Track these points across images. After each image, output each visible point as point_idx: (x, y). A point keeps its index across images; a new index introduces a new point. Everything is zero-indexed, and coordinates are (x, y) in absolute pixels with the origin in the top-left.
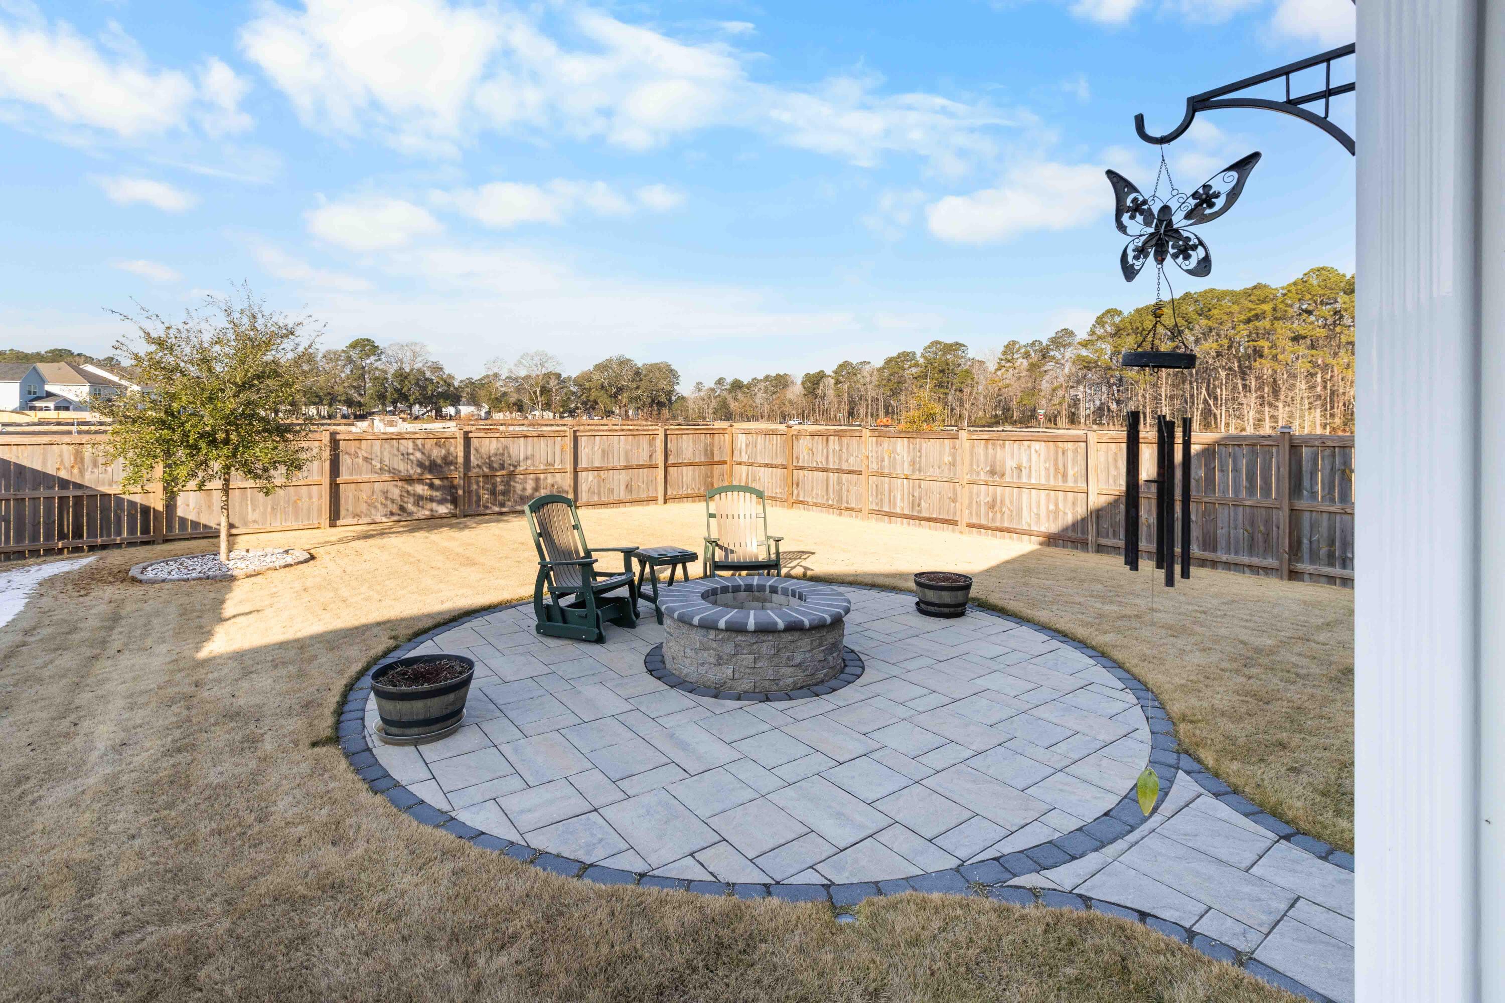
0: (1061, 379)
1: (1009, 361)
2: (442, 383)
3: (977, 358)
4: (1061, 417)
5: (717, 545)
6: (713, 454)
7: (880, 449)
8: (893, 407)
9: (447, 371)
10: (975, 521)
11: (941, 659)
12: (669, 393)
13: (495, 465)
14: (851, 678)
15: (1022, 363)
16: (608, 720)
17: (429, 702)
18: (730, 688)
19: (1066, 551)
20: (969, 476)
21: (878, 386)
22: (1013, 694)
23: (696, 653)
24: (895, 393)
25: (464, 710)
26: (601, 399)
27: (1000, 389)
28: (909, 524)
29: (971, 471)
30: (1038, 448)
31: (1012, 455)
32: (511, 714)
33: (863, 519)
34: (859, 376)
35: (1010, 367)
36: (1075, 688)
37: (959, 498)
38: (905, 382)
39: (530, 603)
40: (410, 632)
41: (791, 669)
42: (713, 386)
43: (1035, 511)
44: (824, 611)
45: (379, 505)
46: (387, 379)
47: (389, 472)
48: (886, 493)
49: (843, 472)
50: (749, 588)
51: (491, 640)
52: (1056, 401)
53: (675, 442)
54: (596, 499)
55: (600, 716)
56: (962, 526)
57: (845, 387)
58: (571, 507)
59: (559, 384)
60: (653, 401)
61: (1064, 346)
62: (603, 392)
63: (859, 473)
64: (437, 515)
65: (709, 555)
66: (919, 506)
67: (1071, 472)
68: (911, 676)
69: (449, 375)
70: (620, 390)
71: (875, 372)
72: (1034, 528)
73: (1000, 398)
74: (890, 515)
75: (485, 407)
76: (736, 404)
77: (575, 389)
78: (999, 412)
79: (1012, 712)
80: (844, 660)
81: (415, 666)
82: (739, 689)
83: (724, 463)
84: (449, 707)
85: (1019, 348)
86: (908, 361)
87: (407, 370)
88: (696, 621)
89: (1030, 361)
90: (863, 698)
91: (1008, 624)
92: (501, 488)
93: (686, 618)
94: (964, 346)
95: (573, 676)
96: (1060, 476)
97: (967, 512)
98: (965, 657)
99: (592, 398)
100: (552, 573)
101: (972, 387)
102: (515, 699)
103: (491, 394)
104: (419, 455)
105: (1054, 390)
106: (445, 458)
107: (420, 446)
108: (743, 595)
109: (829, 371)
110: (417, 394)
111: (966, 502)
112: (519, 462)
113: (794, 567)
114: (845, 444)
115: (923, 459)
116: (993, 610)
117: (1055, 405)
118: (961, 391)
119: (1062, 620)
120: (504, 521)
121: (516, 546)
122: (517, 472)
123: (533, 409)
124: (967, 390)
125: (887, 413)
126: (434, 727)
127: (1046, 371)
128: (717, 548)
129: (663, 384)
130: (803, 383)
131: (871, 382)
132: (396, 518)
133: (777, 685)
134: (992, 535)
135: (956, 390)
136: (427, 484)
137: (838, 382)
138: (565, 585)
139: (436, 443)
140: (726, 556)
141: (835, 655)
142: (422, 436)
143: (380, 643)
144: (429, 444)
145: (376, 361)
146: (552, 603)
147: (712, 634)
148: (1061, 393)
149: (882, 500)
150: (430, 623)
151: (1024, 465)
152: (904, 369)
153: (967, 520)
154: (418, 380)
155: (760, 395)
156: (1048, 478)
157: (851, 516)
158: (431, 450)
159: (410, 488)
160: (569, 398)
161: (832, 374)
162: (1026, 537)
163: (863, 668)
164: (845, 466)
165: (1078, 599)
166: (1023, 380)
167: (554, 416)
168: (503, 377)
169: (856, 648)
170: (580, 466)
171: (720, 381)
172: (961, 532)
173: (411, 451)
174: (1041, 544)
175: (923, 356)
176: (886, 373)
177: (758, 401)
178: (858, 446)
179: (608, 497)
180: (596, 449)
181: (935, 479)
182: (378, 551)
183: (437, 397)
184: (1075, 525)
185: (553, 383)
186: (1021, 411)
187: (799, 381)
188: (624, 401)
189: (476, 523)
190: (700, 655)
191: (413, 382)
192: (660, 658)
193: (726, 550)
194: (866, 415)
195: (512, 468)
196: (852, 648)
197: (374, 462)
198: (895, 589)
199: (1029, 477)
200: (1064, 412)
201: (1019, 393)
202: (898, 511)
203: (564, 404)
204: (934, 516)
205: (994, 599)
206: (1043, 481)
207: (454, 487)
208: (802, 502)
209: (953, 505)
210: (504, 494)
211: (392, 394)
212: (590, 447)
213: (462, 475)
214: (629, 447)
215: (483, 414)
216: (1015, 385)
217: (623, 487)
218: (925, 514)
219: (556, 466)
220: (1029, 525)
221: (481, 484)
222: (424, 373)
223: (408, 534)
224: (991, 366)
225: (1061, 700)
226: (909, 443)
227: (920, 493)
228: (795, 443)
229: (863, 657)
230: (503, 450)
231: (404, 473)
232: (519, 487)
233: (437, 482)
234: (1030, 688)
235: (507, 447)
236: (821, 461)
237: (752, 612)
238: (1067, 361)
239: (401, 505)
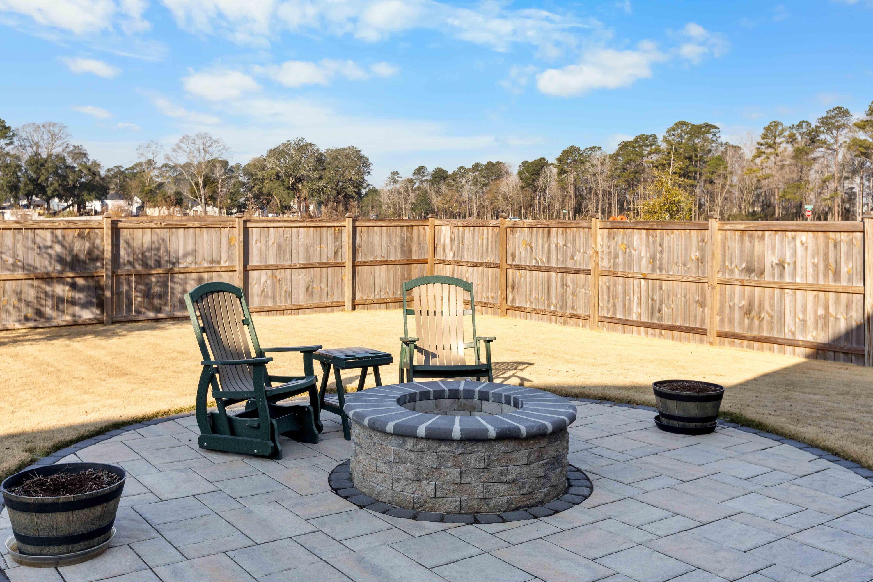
0: (834, 169)
1: (770, 146)
2: (85, 171)
3: (731, 143)
4: (833, 215)
5: (416, 347)
6: (410, 251)
7: (612, 243)
8: (629, 203)
9: (91, 157)
10: (727, 329)
11: (686, 479)
12: (359, 185)
13: (149, 262)
14: (577, 499)
15: (786, 149)
16: (285, 543)
17: (71, 515)
18: (432, 509)
19: (837, 365)
20: (720, 275)
21: (611, 177)
22: (772, 517)
23: (390, 467)
24: (631, 185)
25: (114, 528)
26: (277, 191)
27: (758, 181)
28: (647, 334)
29: (723, 269)
30: (804, 240)
31: (773, 248)
32: (169, 535)
33: (591, 328)
34: (588, 164)
35: (771, 154)
36: (847, 511)
37: (709, 302)
38: (644, 171)
39: (190, 415)
40: (49, 444)
41: (505, 486)
42: (411, 176)
43: (801, 316)
44: (545, 418)
45: (11, 309)
46: (19, 166)
47: (23, 268)
48: (621, 298)
49: (566, 271)
50: (454, 394)
51: (144, 454)
52: (827, 194)
53: (365, 235)
54: (270, 303)
55: (276, 537)
56: (712, 336)
57: (571, 177)
58: (240, 298)
59: (225, 173)
60: (339, 193)
61: (838, 128)
62: (278, 183)
63: (587, 272)
64: (80, 321)
65: (406, 360)
66: (660, 311)
67: (844, 270)
68: (648, 498)
69: (94, 162)
70: (300, 180)
71: (607, 160)
72: (799, 337)
73: (759, 191)
74: (624, 323)
75: (137, 201)
76: (439, 198)
77: (245, 180)
78: (757, 209)
79: (770, 537)
80: (568, 479)
81: (55, 476)
82: (442, 509)
83: (425, 262)
84: (96, 522)
85: (783, 130)
86: (647, 146)
87: (44, 156)
88: (390, 427)
89: (796, 146)
90: (591, 520)
91: (767, 442)
92: (157, 289)
93: (379, 425)
94: (716, 127)
95: (245, 494)
96: (831, 274)
97: (718, 318)
98: (714, 477)
99: (265, 190)
100: (217, 375)
101: (725, 177)
102: (173, 519)
103: (144, 186)
104: (58, 248)
105: (824, 182)
106: (90, 252)
107: (60, 238)
108: (446, 402)
109: (551, 159)
110: (56, 185)
111: (717, 305)
112: (177, 258)
113: (509, 378)
114: (570, 238)
115: (665, 255)
116: (749, 426)
117: (825, 200)
118: (711, 182)
119: (832, 437)
120: (159, 328)
121: (175, 355)
122: (176, 270)
123: (195, 203)
124: (719, 182)
125: (621, 210)
126: (77, 546)
127: (814, 159)
128: (415, 351)
129: (351, 174)
130: (520, 173)
131: (602, 172)
132: (31, 324)
133: (488, 505)
134: (749, 347)
135: (705, 182)
136: (67, 284)
137: (562, 172)
138: (232, 390)
139: (79, 235)
140: (427, 360)
141: (558, 471)
142: (62, 226)
143: (14, 456)
144: (71, 234)
145: (7, 144)
146: (217, 411)
147: (410, 444)
148: (832, 185)
149: (614, 305)
150: (73, 435)
151: (788, 260)
152: (642, 156)
153: (717, 328)
154: (57, 168)
155: (468, 187)
156: (816, 275)
157: (577, 325)
158: (73, 242)
159: (48, 289)
160: (238, 191)
161: (556, 162)
162: (788, 349)
163: (591, 488)
164: (570, 265)
165: (851, 415)
166: (787, 169)
167: (220, 213)
168: (159, 165)
169: (583, 467)
170: (251, 264)
171: (420, 171)
172: (711, 343)
173: (49, 243)
174: (808, 356)
175: (665, 140)
176: (621, 160)
177: (466, 195)
178: (587, 239)
179: (285, 301)
180: (270, 243)
181: (680, 278)
182: (9, 360)
183: (79, 188)
184: (848, 334)
185: (218, 173)
186: (784, 208)
187: (515, 170)
188: (304, 193)
189: (126, 330)
190: (395, 469)
191: (51, 170)
192: (346, 476)
193: (426, 353)
194: (597, 211)
195: (170, 266)
196: (578, 466)
197: (4, 257)
198: (630, 403)
199: (794, 275)
200: (836, 208)
201: (781, 186)
202: (635, 317)
203: (233, 195)
204: (678, 324)
205: (750, 413)
206: (810, 280)
207: (100, 288)
208: (518, 309)
209: (701, 310)
210: (160, 296)
211: (26, 184)
212: (263, 241)
213: (110, 273)
214: (309, 242)
215: (135, 210)
216: (778, 176)
217: (302, 290)
218: (667, 322)
219: (223, 264)
220: (793, 334)
221: (133, 285)
222: (64, 160)
223: (46, 342)
224: (748, 152)
225: (830, 523)
226: (648, 235)
227: (661, 296)
228: (510, 236)
229: (591, 477)
230: (159, 244)
231: (41, 270)
232: (178, 289)
233: (81, 281)
234: (793, 511)
235: (163, 240)
236: (541, 259)
237: (458, 419)
238: (841, 146)
239: (37, 309)
